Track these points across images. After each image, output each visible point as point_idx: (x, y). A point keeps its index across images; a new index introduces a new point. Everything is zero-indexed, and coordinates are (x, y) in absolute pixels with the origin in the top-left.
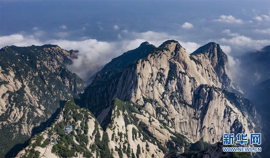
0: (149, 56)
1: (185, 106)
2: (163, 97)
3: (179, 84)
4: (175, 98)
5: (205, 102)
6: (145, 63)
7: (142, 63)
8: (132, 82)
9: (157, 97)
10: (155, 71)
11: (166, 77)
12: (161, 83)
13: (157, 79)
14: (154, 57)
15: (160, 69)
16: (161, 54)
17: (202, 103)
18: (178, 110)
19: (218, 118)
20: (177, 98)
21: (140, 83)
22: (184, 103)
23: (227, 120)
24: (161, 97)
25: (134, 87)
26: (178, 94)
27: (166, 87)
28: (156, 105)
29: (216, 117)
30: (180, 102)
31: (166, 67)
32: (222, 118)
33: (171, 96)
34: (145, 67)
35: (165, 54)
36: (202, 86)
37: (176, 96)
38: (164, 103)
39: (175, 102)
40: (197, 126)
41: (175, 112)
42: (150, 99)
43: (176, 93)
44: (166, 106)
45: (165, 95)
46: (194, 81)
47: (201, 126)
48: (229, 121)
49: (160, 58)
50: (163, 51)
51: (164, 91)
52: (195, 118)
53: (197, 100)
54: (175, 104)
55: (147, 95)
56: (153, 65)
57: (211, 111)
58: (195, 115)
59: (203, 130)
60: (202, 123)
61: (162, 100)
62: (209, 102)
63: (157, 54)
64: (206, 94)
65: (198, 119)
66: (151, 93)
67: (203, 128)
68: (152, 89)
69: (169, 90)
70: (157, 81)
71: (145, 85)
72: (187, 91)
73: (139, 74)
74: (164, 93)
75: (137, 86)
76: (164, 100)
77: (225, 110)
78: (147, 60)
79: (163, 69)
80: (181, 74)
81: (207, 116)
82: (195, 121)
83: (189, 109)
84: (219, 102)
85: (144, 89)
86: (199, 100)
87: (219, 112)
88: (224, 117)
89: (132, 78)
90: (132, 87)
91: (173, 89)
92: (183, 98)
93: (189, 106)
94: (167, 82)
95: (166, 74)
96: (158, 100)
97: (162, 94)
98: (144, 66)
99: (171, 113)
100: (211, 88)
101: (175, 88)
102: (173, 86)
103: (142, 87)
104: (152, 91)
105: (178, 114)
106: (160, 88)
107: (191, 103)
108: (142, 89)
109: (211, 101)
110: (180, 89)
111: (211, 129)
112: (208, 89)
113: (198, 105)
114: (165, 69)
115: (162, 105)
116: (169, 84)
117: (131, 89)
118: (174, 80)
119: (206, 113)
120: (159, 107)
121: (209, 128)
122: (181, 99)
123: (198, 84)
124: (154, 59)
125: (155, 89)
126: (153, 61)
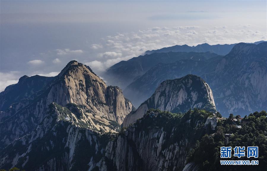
0: (70, 72)
1: (102, 106)
2: (88, 102)
3: (94, 90)
4: (95, 101)
5: (114, 98)
6: (69, 78)
7: (67, 78)
8: (64, 95)
9: (84, 103)
10: (77, 82)
11: (85, 86)
12: (84, 91)
13: (80, 89)
14: (74, 72)
15: (80, 80)
16: (77, 69)
17: (112, 100)
18: (99, 109)
19: (123, 109)
20: (96, 100)
21: (71, 94)
22: (101, 103)
23: (128, 108)
24: (87, 102)
25: (67, 98)
26: (96, 97)
27: (87, 93)
28: (85, 109)
29: (122, 108)
30: (99, 103)
31: (83, 79)
32: (125, 108)
33: (92, 100)
34: (71, 81)
35: (80, 69)
36: (108, 88)
37: (95, 99)
38: (89, 106)
39: (96, 104)
40: (113, 118)
41: (98, 112)
42: (80, 105)
43: (95, 96)
44: (92, 108)
45: (89, 100)
46: (103, 86)
47: (116, 117)
48: (129, 108)
49: (78, 72)
50: (78, 67)
51: (87, 97)
52: (110, 112)
53: (108, 99)
54: (96, 105)
55: (77, 102)
56: (75, 78)
57: (118, 104)
58: (110, 110)
59: (118, 119)
60: (116, 115)
61: (87, 104)
62: (116, 98)
63: (74, 69)
64: (113, 92)
65: (112, 113)
66: (79, 100)
67: (118, 118)
68: (80, 97)
69: (89, 95)
70: (81, 90)
71: (75, 95)
72: (101, 94)
73: (68, 86)
74: (87, 99)
75: (70, 96)
76: (89, 104)
77: (125, 102)
78: (69, 75)
79: (81, 81)
80: (94, 82)
81: (117, 109)
82: (111, 115)
83: (105, 107)
84: (121, 96)
85: (75, 98)
86: (109, 98)
87: (123, 104)
88: (126, 106)
89: (64, 91)
90: (65, 99)
91: (92, 94)
92: (99, 100)
93: (105, 104)
94: (87, 90)
95: (84, 83)
96: (85, 104)
97: (86, 99)
98: (69, 80)
99: (96, 112)
100: (114, 87)
101: (93, 93)
102: (91, 92)
103: (73, 96)
104: (80, 99)
105: (100, 112)
106: (84, 95)
107: (105, 102)
108: (73, 98)
109: (117, 97)
110: (96, 93)
111: (122, 117)
112: (113, 88)
113: (110, 102)
114: (82, 80)
115: (88, 108)
116: (89, 91)
117: (65, 101)
118: (91, 87)
119: (116, 106)
120: (87, 110)
121: (120, 117)
122: (99, 101)
123: (106, 87)
124: (74, 73)
125: (82, 97)
126: (73, 75)
